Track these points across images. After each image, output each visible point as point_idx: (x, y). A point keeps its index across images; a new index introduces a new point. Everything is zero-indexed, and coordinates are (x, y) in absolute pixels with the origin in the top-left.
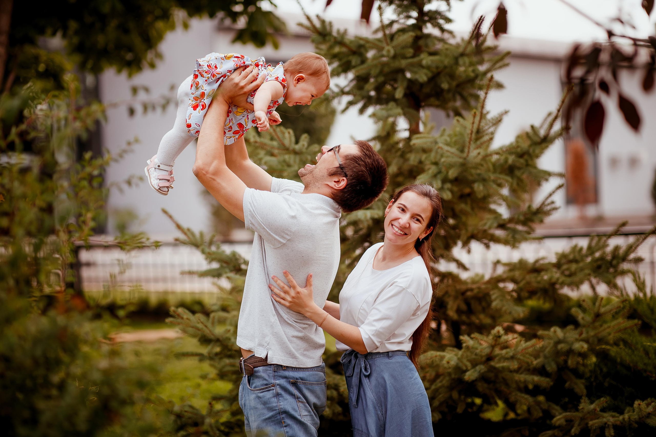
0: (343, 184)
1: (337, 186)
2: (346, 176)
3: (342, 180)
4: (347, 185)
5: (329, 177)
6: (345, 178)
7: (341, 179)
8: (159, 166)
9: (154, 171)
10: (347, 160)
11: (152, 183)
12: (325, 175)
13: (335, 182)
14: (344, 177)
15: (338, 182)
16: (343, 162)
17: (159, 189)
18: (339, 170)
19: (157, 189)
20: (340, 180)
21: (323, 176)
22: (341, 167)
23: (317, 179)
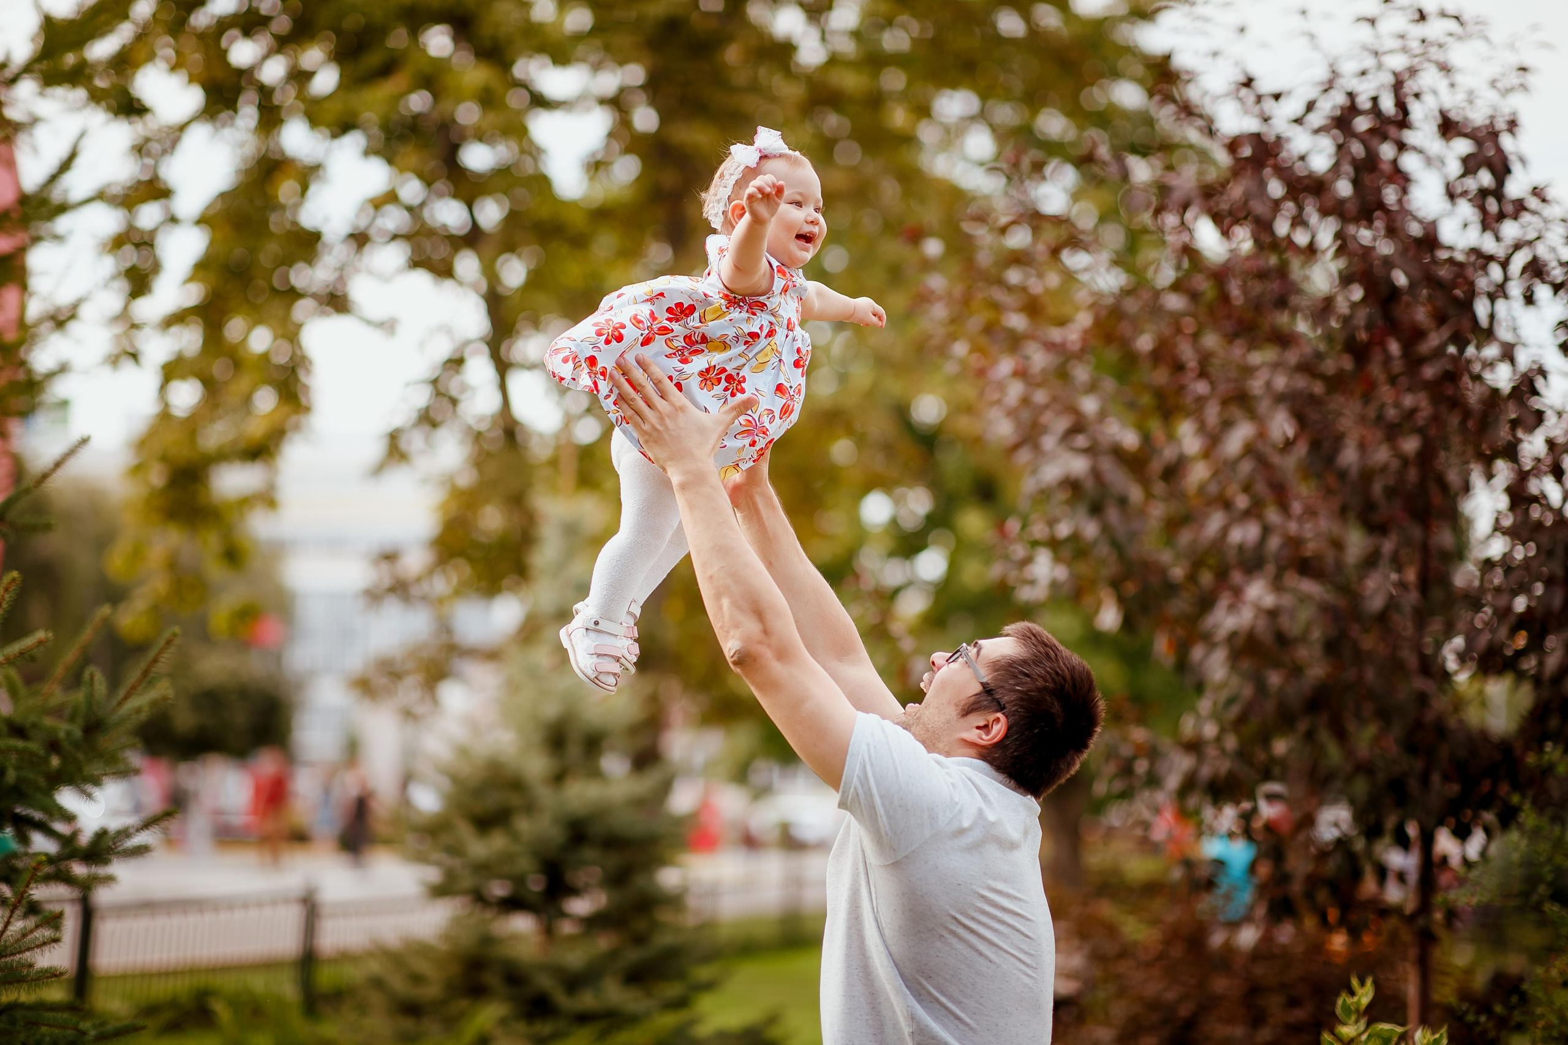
0: (998, 730)
1: (984, 737)
2: (1001, 708)
3: (993, 721)
4: (1009, 728)
5: (962, 720)
6: (999, 715)
7: (991, 717)
8: (596, 623)
9: (584, 636)
10: (996, 671)
11: (580, 665)
12: (951, 717)
13: (978, 728)
14: (997, 711)
15: (986, 728)
16: (990, 676)
17: (596, 677)
18: (983, 698)
19: (593, 677)
20: (988, 722)
21: (948, 722)
22: (987, 690)
23: (937, 732)
